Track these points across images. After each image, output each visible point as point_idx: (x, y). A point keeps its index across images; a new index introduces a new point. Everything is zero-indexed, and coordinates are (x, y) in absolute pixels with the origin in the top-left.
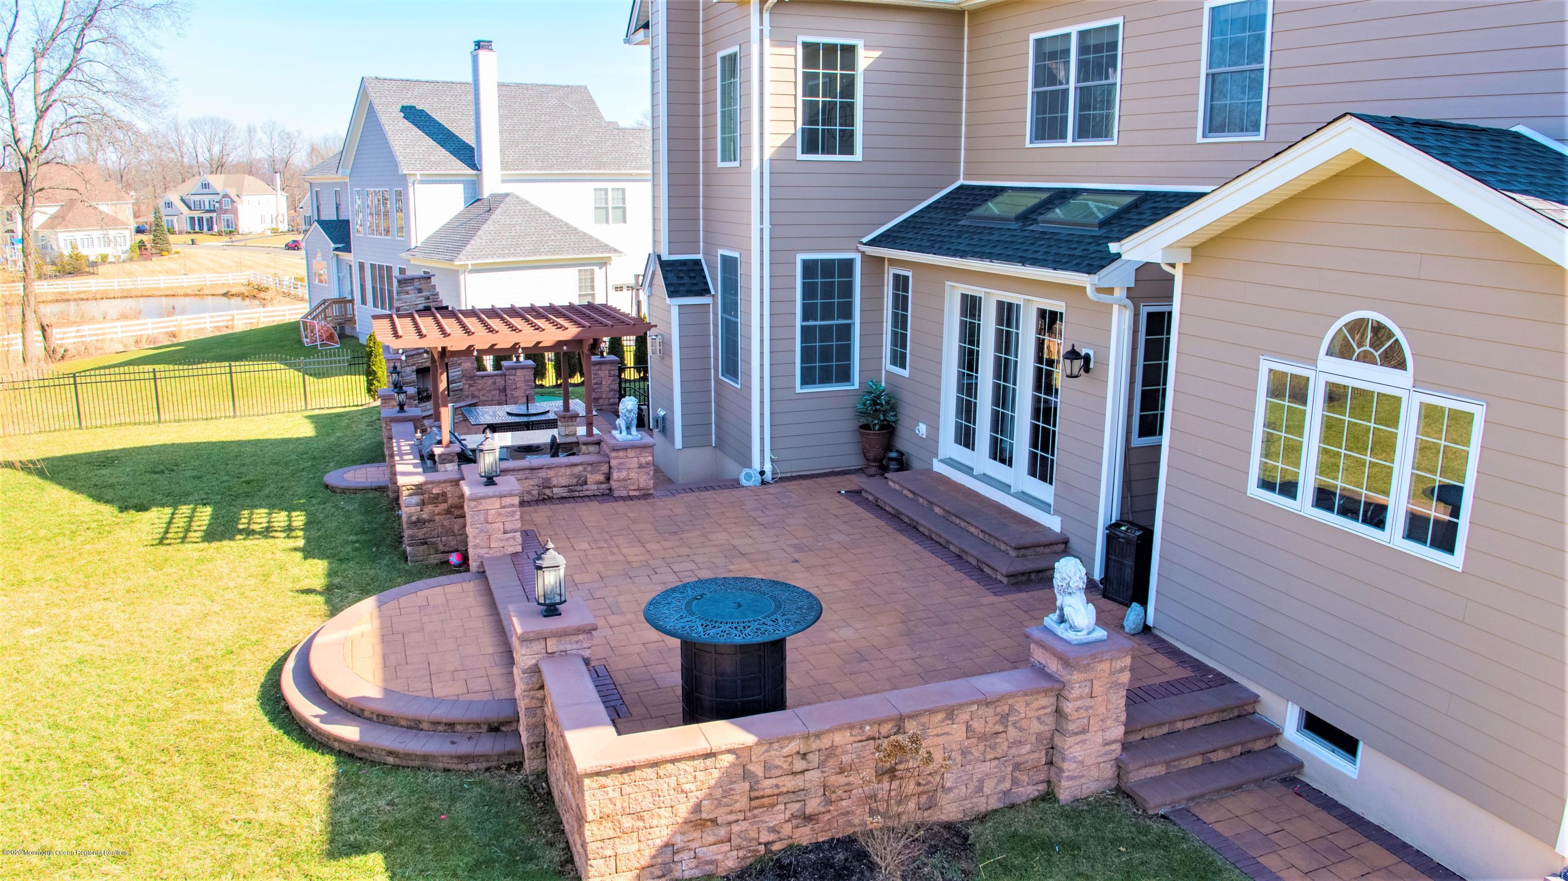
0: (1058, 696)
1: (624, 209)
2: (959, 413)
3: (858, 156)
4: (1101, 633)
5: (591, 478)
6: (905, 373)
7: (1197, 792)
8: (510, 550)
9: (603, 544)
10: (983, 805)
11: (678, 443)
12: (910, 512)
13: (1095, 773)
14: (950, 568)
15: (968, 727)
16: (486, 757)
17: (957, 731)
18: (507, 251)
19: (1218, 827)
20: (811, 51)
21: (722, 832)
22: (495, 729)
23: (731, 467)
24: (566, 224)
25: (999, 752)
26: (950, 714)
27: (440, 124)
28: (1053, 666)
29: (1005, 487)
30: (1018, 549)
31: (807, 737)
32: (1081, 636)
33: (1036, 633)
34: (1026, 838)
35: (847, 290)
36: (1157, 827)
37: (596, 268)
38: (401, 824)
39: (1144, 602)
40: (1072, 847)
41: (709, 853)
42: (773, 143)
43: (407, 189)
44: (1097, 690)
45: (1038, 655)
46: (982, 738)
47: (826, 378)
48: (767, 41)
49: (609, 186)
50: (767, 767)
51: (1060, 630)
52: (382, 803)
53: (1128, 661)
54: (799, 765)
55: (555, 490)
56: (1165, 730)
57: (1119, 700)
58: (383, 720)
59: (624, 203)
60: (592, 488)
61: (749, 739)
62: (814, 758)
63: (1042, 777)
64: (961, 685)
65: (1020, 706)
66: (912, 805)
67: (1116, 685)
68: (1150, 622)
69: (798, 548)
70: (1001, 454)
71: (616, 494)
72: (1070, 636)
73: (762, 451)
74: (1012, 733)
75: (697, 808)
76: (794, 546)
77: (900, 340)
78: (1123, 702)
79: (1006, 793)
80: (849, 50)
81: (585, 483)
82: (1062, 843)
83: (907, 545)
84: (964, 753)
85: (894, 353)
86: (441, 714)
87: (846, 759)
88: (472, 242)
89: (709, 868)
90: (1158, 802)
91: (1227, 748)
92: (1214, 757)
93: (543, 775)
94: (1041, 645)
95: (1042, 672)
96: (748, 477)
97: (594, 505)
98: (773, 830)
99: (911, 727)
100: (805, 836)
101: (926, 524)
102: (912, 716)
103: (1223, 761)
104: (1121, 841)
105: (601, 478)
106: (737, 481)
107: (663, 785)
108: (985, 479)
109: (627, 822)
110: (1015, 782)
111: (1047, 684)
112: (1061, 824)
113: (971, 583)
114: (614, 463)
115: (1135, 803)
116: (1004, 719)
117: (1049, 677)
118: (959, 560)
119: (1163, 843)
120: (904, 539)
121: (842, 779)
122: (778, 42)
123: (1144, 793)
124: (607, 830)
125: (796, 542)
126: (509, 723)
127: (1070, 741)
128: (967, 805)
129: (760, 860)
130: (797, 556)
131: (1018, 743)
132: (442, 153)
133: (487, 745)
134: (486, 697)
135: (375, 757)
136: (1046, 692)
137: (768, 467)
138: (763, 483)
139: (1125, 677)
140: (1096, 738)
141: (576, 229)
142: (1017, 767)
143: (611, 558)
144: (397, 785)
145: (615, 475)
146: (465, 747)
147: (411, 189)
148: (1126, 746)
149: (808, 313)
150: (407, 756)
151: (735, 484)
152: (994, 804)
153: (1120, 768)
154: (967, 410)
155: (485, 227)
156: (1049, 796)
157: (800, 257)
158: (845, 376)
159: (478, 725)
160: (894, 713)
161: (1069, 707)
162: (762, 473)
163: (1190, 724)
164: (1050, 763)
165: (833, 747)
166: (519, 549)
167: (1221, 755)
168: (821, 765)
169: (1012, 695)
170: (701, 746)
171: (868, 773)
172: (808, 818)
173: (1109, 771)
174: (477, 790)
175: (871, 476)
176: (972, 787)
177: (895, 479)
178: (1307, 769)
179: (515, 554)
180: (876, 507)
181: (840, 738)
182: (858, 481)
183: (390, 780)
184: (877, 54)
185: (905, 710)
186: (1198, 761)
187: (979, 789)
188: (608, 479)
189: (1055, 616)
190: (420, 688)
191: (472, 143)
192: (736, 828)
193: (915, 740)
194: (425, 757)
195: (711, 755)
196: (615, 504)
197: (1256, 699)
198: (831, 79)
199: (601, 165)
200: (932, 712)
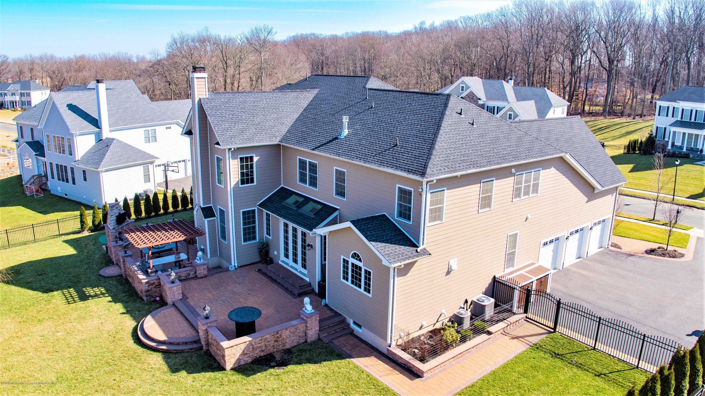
0: (306, 323)
1: (156, 137)
2: (285, 250)
3: (255, 183)
4: (313, 311)
5: (191, 273)
6: (270, 238)
7: (333, 338)
8: (180, 298)
9: (201, 294)
10: (294, 345)
11: (209, 257)
12: (274, 277)
13: (314, 336)
14: (285, 292)
15: (290, 331)
16: (195, 348)
17: (288, 332)
18: (117, 163)
19: (336, 344)
20: (241, 159)
21: (248, 355)
22: (195, 342)
23: (225, 264)
24: (137, 149)
25: (296, 335)
26: (286, 329)
27: (83, 111)
28: (305, 318)
29: (296, 270)
30: (299, 287)
31: (262, 337)
32: (309, 312)
33: (301, 312)
34: (302, 350)
35: (254, 217)
36: (325, 345)
37: (149, 165)
38: (184, 363)
39: (325, 299)
40: (310, 350)
41: (246, 359)
42: (233, 184)
43: (73, 138)
44: (313, 321)
45: (302, 316)
46: (293, 332)
47: (250, 240)
48: (231, 159)
49: (149, 129)
50: (255, 343)
51: (306, 311)
52: (177, 360)
53: (318, 315)
54: (261, 342)
55: (182, 278)
56: (328, 326)
57: (317, 323)
58: (170, 344)
59: (155, 134)
60: (191, 276)
61: (250, 339)
62: (263, 340)
63: (304, 338)
64: (288, 324)
65: (299, 326)
66: (281, 346)
67: (316, 320)
68: (327, 303)
69: (249, 290)
70: (295, 261)
71: (198, 277)
72: (308, 312)
73: (234, 260)
74: (298, 331)
75: (243, 351)
76: (248, 289)
77: (268, 229)
78: (318, 323)
79: (298, 342)
80: (251, 158)
81: (190, 275)
82: (308, 350)
83: (275, 287)
84: (289, 336)
85: (267, 232)
86: (184, 341)
87: (269, 340)
88: (104, 160)
89: (246, 362)
90: (325, 340)
91: (339, 329)
92: (337, 331)
93: (208, 350)
94: (302, 314)
95: (303, 319)
96: (231, 268)
97: (193, 281)
98: (257, 354)
99: (279, 332)
100: (262, 354)
101: (278, 281)
102: (280, 331)
103: (339, 331)
104: (319, 348)
105: (193, 273)
106: (228, 268)
107: (238, 348)
108: (291, 267)
109: (232, 356)
110: (299, 340)
111: (304, 322)
112: (308, 346)
113: (289, 296)
114: (197, 269)
115: (322, 341)
116: (296, 329)
117: (304, 320)
118: (287, 289)
119: (326, 348)
120: (273, 284)
121: (268, 343)
122: (233, 158)
123: (323, 339)
124: (229, 358)
125: (248, 288)
126: (198, 341)
127: (309, 331)
128: (291, 345)
129: (255, 359)
130: (249, 292)
131: (299, 333)
132: (85, 123)
133: (195, 346)
134: (192, 336)
135: (171, 351)
136: (304, 323)
137: (236, 265)
138: (236, 269)
139: (318, 318)
140: (314, 330)
141: (141, 151)
142: (299, 337)
143: (205, 298)
144: (179, 356)
145: (198, 272)
146: (191, 347)
147: (75, 138)
148: (319, 331)
149: (244, 224)
150: (179, 350)
151: (227, 270)
152: (296, 344)
153: (319, 336)
154: (286, 250)
155: (107, 154)
156: (306, 342)
157: (242, 211)
158: (254, 238)
159: (192, 342)
160: (276, 331)
161: (308, 325)
162: (235, 266)
163: (332, 325)
164: (306, 335)
165: (266, 338)
166: (182, 298)
167: (338, 330)
168: (264, 341)
169: (297, 324)
170: (244, 341)
171: (273, 342)
172: (263, 351)
173: (317, 336)
174: (196, 355)
175: (263, 264)
176: (291, 342)
177: (270, 267)
178: (355, 331)
179: (181, 299)
180: (265, 275)
181: (267, 336)
182: (261, 266)
183: (176, 356)
184: (259, 157)
185: (278, 330)
186: (334, 332)
187: (293, 342)
188: (195, 273)
189: (305, 308)
190: (176, 336)
191: (97, 118)
192: (250, 354)
193: (280, 335)
194: (183, 350)
195: (246, 342)
196: (199, 280)
197: (345, 318)
198: (247, 166)
199: (146, 121)
200: (283, 329)
